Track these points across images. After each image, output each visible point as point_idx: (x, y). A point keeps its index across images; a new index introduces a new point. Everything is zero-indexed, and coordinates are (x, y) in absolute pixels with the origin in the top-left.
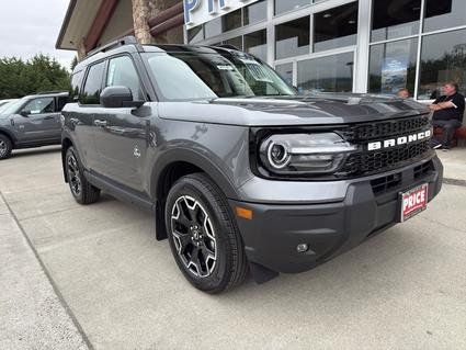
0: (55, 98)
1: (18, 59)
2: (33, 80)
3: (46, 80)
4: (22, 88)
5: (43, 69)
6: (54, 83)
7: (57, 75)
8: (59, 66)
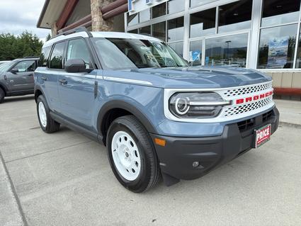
0: (36, 61)
1: (11, 35)
2: (21, 48)
3: (30, 48)
4: (14, 54)
5: (28, 41)
6: (35, 51)
7: (37, 46)
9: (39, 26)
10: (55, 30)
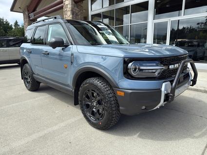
6: (6, 32)
7: (8, 28)
8: (8, 24)
10: (27, 13)
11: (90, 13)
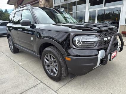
9: (8, 3)
10: (17, 5)
11: (54, 5)
